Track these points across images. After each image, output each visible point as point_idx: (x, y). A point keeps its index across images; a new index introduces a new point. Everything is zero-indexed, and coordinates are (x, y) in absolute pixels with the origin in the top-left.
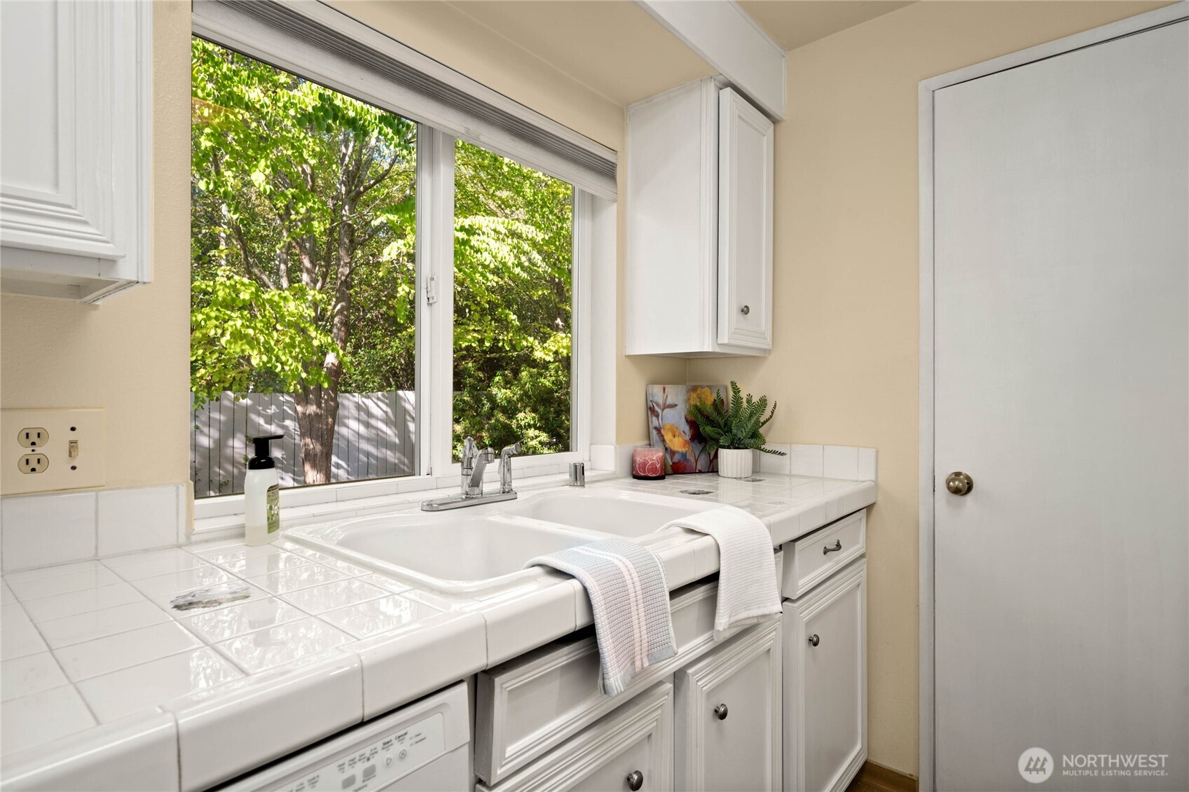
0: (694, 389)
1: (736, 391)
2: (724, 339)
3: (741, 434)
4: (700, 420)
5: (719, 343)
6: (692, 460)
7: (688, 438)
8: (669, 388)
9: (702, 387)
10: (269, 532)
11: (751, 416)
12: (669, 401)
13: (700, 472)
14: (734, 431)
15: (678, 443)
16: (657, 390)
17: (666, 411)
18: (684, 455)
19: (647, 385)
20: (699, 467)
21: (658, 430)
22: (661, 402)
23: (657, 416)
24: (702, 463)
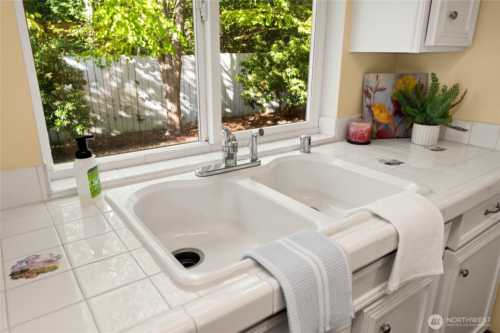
0: (401, 76)
1: (435, 79)
2: (431, 41)
3: (434, 115)
4: (402, 100)
5: (426, 45)
6: (393, 128)
7: (391, 113)
8: (381, 76)
9: (408, 75)
10: (92, 198)
11: (443, 101)
12: (381, 86)
13: (398, 137)
14: (428, 112)
15: (382, 117)
16: (372, 77)
17: (377, 93)
18: (387, 125)
19: (364, 74)
20: (397, 134)
21: (369, 107)
22: (374, 87)
23: (370, 97)
24: (400, 131)
